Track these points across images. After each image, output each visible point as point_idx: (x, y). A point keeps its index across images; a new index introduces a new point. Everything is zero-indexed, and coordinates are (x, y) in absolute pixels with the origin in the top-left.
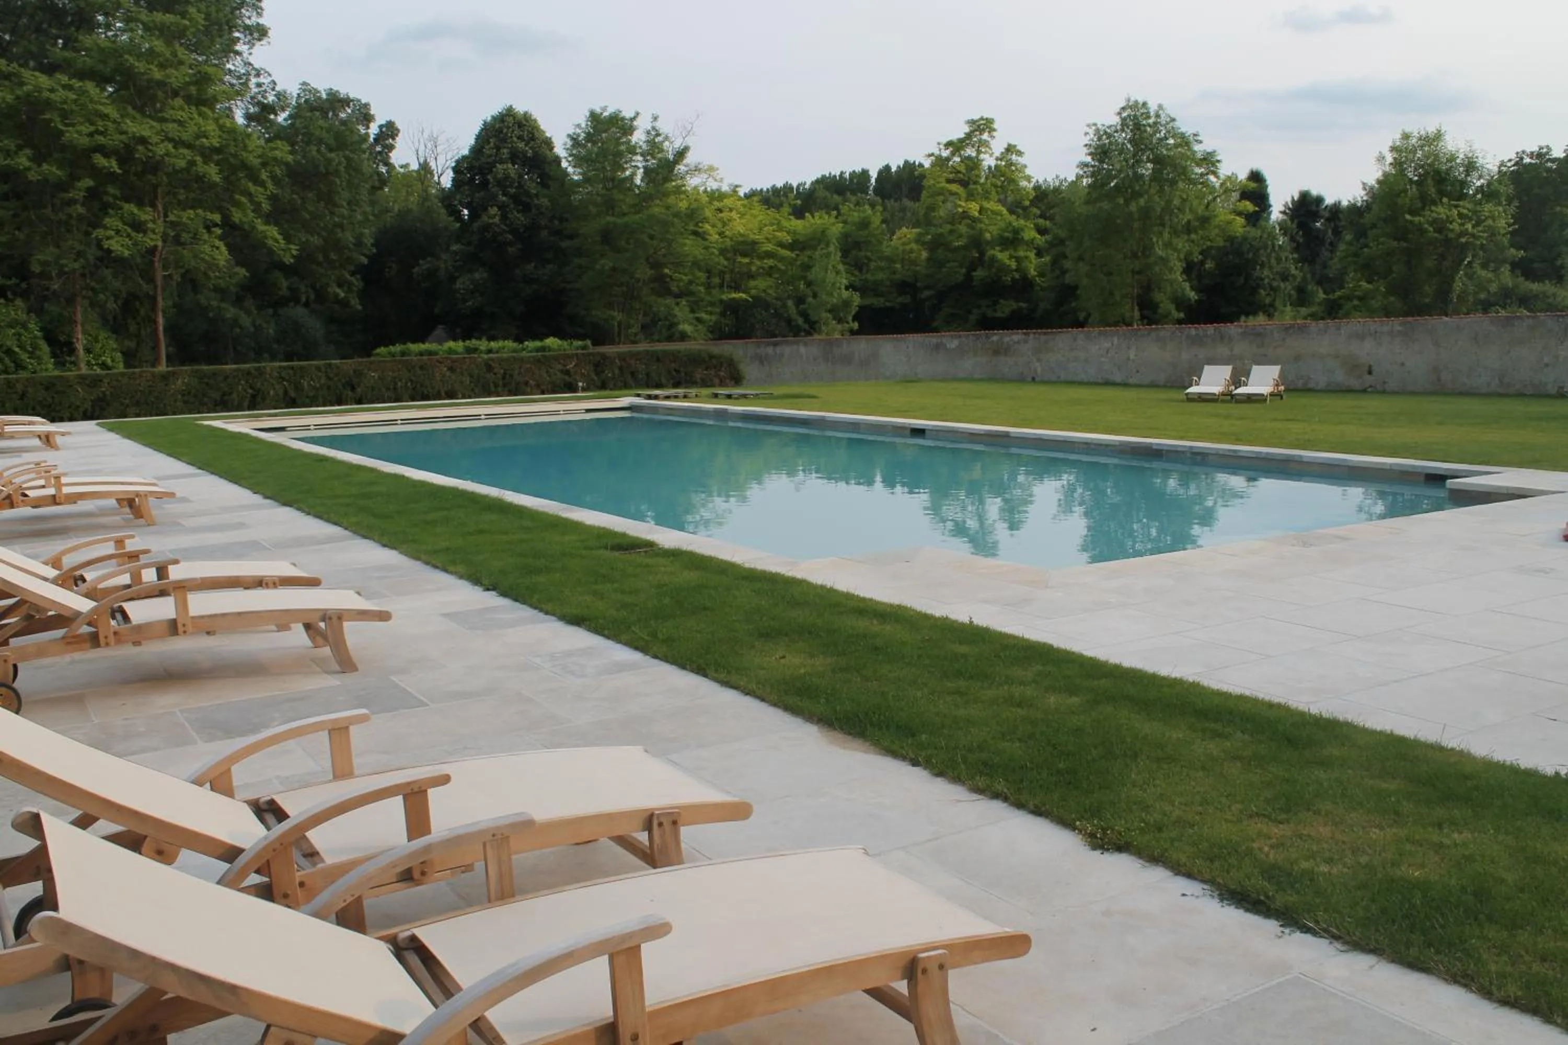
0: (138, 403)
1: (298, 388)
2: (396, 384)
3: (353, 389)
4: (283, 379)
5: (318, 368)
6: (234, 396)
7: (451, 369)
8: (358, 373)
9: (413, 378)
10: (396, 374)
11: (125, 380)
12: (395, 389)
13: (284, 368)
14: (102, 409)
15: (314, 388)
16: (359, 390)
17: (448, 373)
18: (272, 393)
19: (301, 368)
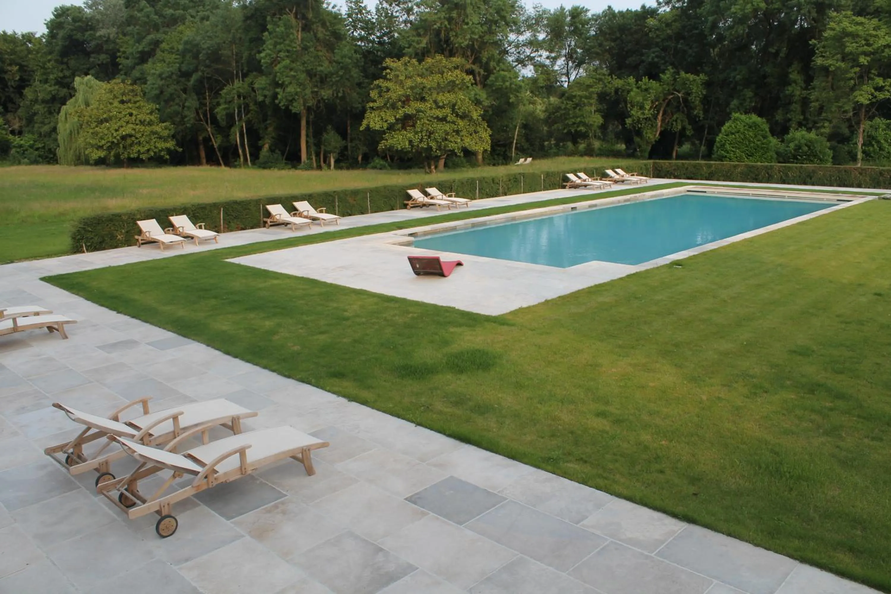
0: (724, 176)
1: (787, 175)
2: (831, 178)
3: (811, 179)
4: (781, 171)
5: (796, 168)
6: (760, 176)
7: (861, 174)
8: (814, 172)
9: (840, 176)
10: (832, 173)
11: (720, 166)
12: (831, 180)
13: (781, 166)
14: (712, 177)
15: (793, 176)
16: (813, 179)
17: (859, 175)
18: (775, 176)
19: (789, 167)
